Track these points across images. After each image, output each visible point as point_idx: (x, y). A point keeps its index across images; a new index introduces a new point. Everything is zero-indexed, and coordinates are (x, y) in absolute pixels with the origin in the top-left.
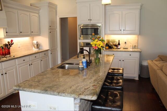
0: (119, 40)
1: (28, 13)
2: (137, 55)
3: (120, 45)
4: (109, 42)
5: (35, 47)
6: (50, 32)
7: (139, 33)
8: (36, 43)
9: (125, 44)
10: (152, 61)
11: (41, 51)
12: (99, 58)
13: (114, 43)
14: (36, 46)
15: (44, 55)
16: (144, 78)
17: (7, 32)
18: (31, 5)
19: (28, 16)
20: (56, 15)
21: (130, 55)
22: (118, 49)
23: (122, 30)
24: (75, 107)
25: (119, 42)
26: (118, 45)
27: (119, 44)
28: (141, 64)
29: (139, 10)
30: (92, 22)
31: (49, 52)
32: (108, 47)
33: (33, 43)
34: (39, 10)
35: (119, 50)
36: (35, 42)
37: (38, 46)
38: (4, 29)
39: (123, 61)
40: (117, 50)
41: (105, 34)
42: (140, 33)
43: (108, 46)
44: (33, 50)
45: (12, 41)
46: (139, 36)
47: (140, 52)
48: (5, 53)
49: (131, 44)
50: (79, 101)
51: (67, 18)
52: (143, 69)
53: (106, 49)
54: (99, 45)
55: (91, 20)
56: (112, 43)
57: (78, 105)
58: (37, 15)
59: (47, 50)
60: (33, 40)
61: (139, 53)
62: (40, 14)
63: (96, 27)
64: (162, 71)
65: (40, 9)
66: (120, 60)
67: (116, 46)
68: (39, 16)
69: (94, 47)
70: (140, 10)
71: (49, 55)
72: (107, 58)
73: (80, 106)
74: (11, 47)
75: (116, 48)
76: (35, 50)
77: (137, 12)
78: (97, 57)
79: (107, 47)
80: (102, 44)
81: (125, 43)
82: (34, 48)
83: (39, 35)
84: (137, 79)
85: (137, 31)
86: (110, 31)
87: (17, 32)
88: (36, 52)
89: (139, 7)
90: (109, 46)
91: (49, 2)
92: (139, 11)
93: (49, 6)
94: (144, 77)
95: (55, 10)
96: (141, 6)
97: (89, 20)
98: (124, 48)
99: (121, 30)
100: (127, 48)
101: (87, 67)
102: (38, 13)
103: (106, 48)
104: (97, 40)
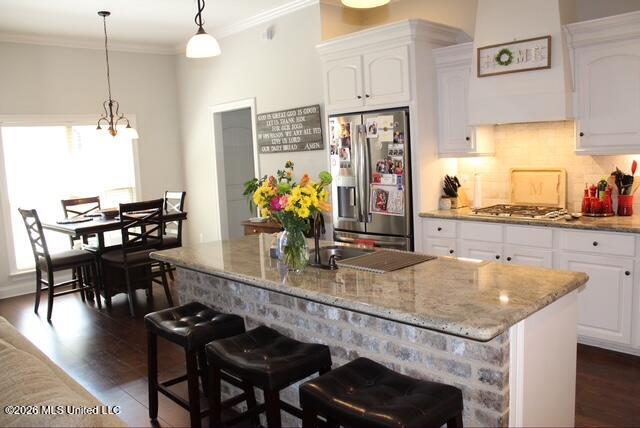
17: (581, 134)
45: (634, 165)
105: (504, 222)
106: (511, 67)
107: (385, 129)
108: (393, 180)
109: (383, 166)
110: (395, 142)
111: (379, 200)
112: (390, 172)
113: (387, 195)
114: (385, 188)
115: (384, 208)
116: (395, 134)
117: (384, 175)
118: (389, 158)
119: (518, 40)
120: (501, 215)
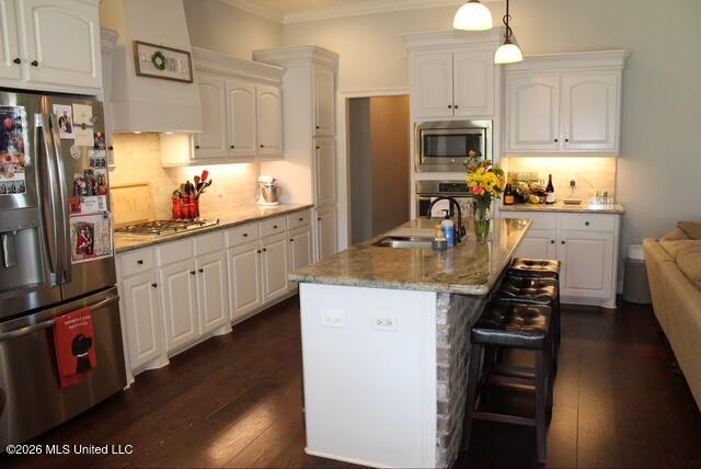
0: (550, 176)
1: (250, 86)
2: (612, 223)
3: (552, 191)
4: (515, 181)
5: (265, 197)
6: (318, 148)
7: (617, 150)
8: (269, 184)
9: (569, 190)
10: (657, 241)
11: (284, 208)
12: (488, 222)
13: (534, 185)
14: (269, 191)
15: (298, 223)
16: (636, 304)
17: (198, 147)
18: (254, 58)
19: (249, 93)
20: (335, 89)
21: (587, 224)
22: (547, 203)
23: (561, 141)
24: (438, 316)
25: (550, 181)
26: (547, 191)
27: (550, 188)
28: (628, 259)
29: (619, 73)
30: (459, 115)
31: (314, 214)
32: (512, 197)
33: (258, 184)
34: (281, 74)
35: (549, 207)
36: (266, 179)
37: (276, 192)
38: (190, 136)
39: (563, 243)
40: (543, 207)
41: (503, 154)
42: (623, 151)
43: (514, 194)
44: (261, 208)
45: (205, 174)
46: (619, 160)
47: (622, 214)
48: (189, 211)
49: (592, 187)
50: (447, 300)
51: (368, 98)
52: (630, 272)
53: (505, 204)
54: (489, 184)
55: (456, 107)
56: (526, 186)
57: (445, 311)
58: (275, 90)
59: (308, 207)
60: (258, 174)
61: (617, 217)
62: (284, 86)
63: (472, 132)
64: (676, 262)
65: (285, 70)
66: (553, 242)
67: (540, 193)
68: (282, 93)
69: (475, 187)
70: (623, 72)
71: (313, 224)
72: (508, 234)
73: (449, 313)
74: (201, 195)
75: (540, 203)
76: (265, 206)
77: (614, 80)
78: (481, 217)
79: (510, 199)
80: (495, 181)
81: (573, 183)
82: (262, 197)
83: (279, 156)
84: (611, 305)
85: (613, 143)
86: (518, 142)
87: (220, 148)
88: (270, 213)
89: (620, 62)
90: (518, 196)
91: (316, 47)
92: (620, 76)
93: (314, 61)
94: (636, 301)
95: (331, 74)
96: (627, 61)
97: (450, 107)
98: (567, 203)
99: (556, 141)
100: (578, 203)
101: (455, 244)
102: (279, 85)
103: (507, 202)
104: (482, 169)
105: (194, 234)
106: (165, 73)
107: (84, 126)
108: (101, 205)
109: (84, 185)
110: (96, 147)
111: (80, 240)
112: (94, 194)
113: (91, 230)
114: (88, 220)
115: (89, 251)
116: (95, 135)
117: (86, 199)
118: (90, 172)
119: (164, 45)
120: (189, 228)
